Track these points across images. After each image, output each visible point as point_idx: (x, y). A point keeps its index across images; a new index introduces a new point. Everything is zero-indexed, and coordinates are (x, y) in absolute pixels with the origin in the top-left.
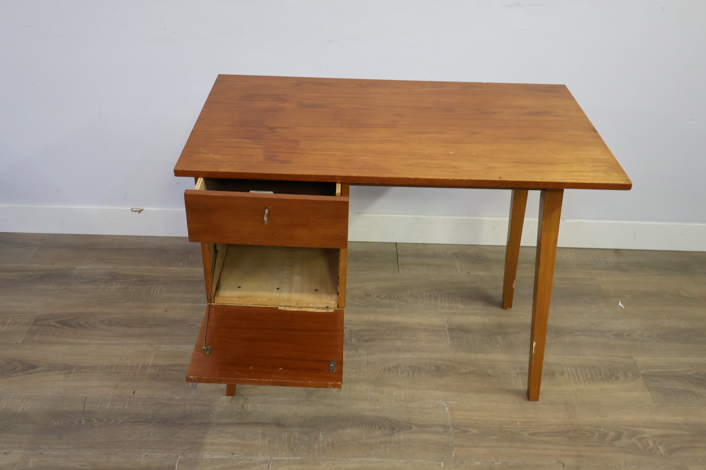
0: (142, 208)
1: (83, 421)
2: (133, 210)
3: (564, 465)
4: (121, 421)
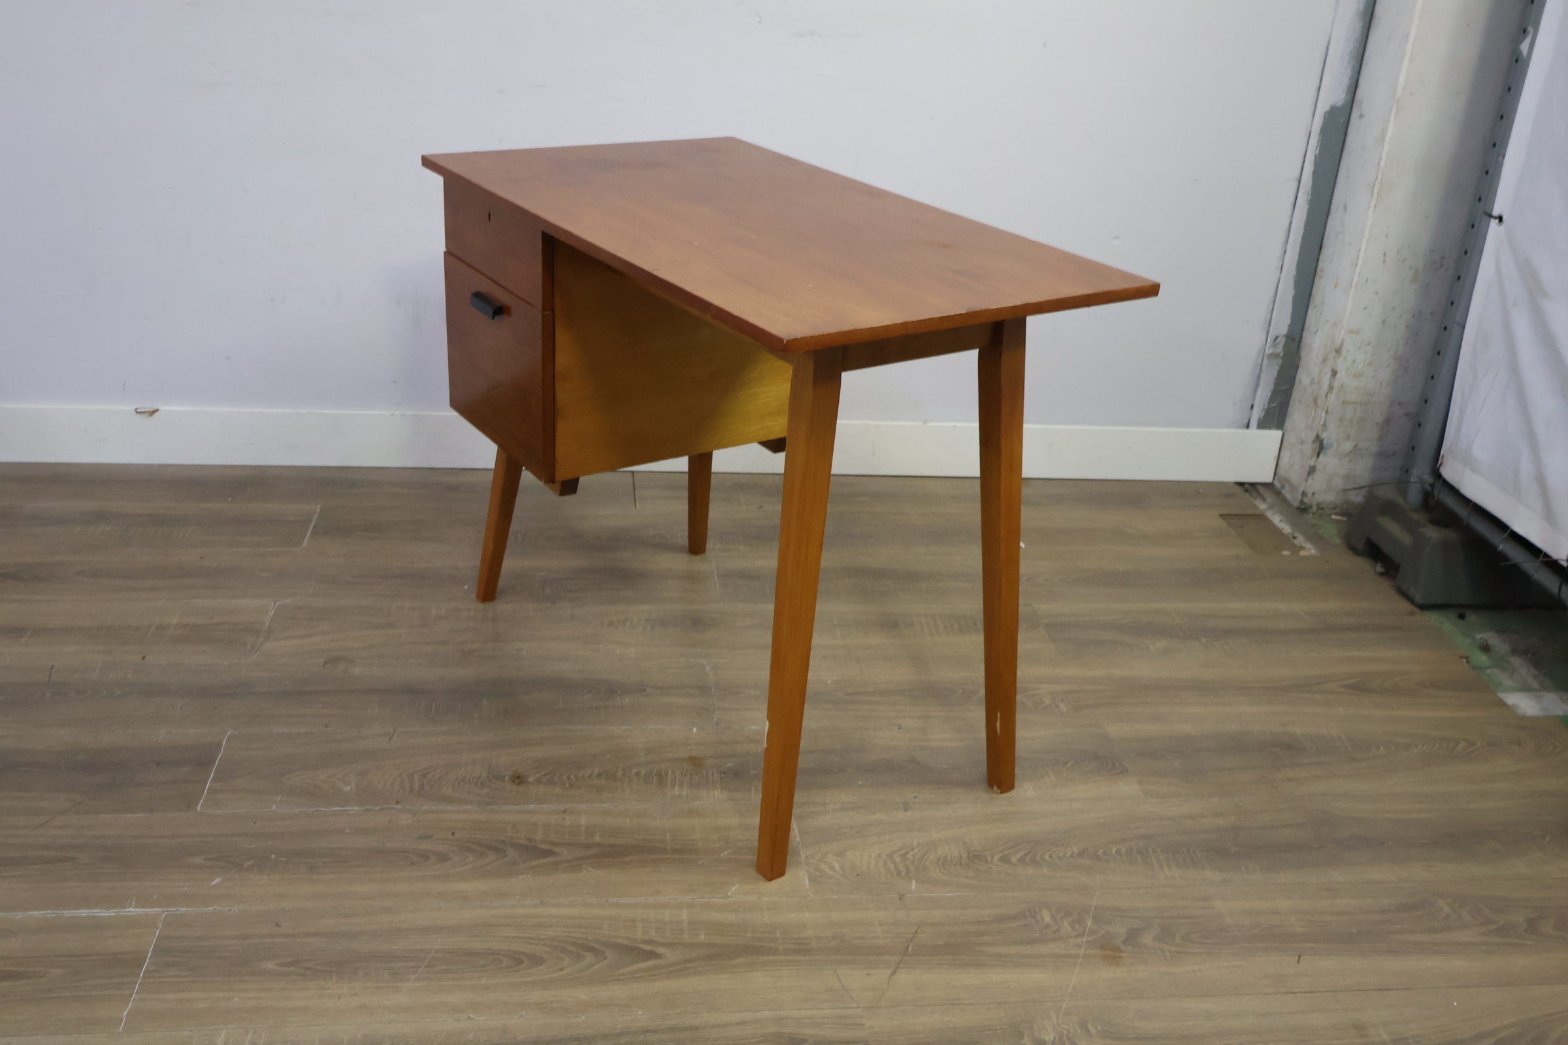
0: (155, 408)
1: (48, 695)
2: (138, 410)
3: (900, 727)
4: (119, 693)
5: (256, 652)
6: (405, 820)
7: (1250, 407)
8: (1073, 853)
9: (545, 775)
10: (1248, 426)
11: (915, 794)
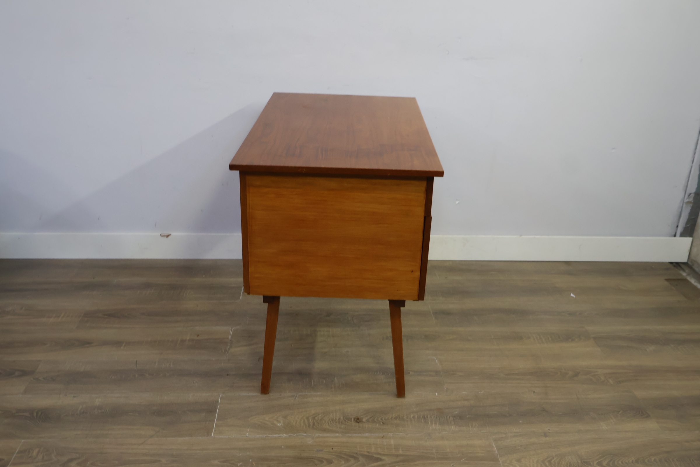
0: (169, 233)
1: (137, 376)
2: (161, 235)
3: (534, 392)
4: (168, 374)
5: (227, 354)
6: (309, 441)
7: (676, 226)
8: (633, 461)
9: (371, 418)
10: (675, 236)
11: (549, 428)
